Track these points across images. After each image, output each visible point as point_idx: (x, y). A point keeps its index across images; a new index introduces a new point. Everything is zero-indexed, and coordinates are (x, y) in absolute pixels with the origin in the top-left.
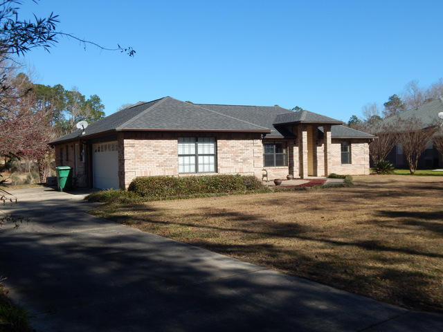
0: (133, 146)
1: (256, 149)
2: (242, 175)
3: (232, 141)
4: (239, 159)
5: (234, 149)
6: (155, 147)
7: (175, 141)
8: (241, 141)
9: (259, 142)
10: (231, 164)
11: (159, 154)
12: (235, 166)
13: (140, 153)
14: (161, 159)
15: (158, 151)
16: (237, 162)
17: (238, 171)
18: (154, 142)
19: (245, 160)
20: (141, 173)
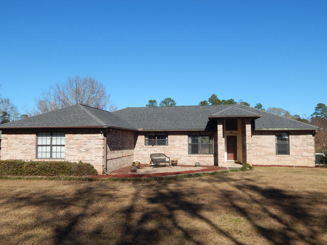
0: (6, 139)
1: (98, 142)
2: (84, 162)
3: (77, 135)
4: (82, 149)
5: (79, 141)
6: (20, 139)
7: (34, 135)
8: (85, 135)
9: (101, 136)
10: (76, 153)
11: (23, 144)
12: (79, 155)
13: (11, 143)
14: (24, 148)
15: (22, 142)
16: (81, 152)
17: (81, 159)
18: (20, 136)
19: (87, 150)
20: (10, 157)
